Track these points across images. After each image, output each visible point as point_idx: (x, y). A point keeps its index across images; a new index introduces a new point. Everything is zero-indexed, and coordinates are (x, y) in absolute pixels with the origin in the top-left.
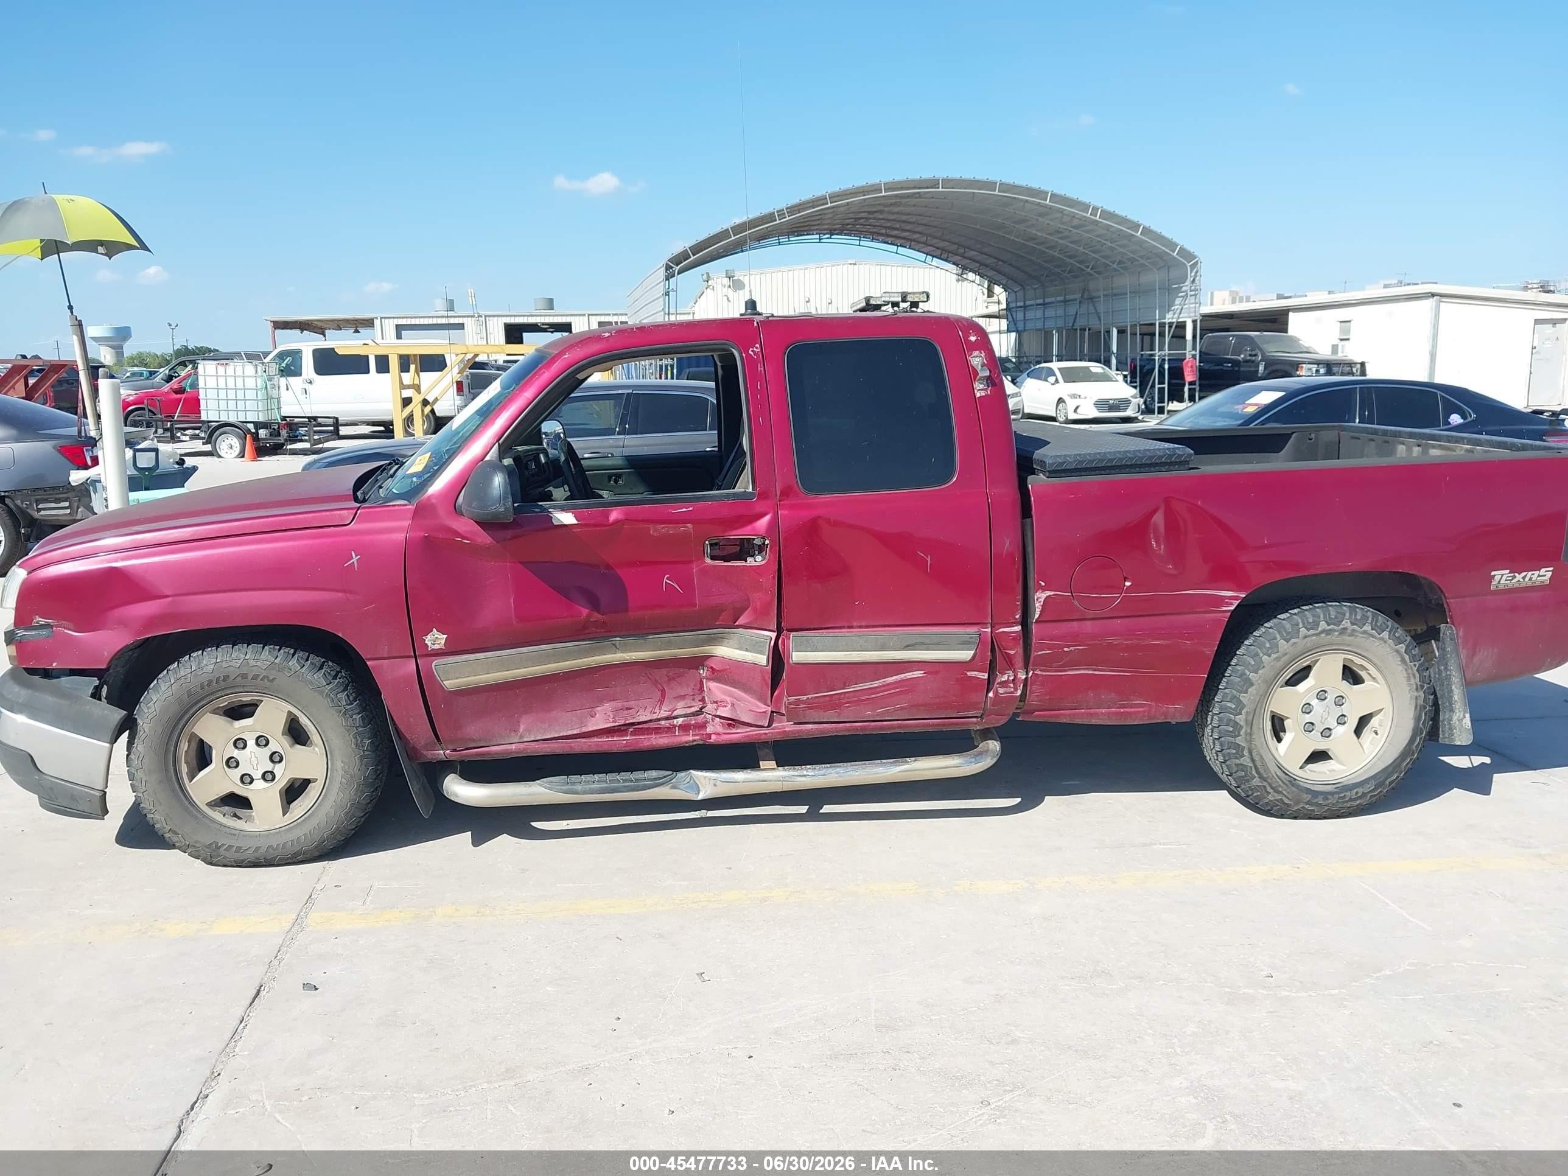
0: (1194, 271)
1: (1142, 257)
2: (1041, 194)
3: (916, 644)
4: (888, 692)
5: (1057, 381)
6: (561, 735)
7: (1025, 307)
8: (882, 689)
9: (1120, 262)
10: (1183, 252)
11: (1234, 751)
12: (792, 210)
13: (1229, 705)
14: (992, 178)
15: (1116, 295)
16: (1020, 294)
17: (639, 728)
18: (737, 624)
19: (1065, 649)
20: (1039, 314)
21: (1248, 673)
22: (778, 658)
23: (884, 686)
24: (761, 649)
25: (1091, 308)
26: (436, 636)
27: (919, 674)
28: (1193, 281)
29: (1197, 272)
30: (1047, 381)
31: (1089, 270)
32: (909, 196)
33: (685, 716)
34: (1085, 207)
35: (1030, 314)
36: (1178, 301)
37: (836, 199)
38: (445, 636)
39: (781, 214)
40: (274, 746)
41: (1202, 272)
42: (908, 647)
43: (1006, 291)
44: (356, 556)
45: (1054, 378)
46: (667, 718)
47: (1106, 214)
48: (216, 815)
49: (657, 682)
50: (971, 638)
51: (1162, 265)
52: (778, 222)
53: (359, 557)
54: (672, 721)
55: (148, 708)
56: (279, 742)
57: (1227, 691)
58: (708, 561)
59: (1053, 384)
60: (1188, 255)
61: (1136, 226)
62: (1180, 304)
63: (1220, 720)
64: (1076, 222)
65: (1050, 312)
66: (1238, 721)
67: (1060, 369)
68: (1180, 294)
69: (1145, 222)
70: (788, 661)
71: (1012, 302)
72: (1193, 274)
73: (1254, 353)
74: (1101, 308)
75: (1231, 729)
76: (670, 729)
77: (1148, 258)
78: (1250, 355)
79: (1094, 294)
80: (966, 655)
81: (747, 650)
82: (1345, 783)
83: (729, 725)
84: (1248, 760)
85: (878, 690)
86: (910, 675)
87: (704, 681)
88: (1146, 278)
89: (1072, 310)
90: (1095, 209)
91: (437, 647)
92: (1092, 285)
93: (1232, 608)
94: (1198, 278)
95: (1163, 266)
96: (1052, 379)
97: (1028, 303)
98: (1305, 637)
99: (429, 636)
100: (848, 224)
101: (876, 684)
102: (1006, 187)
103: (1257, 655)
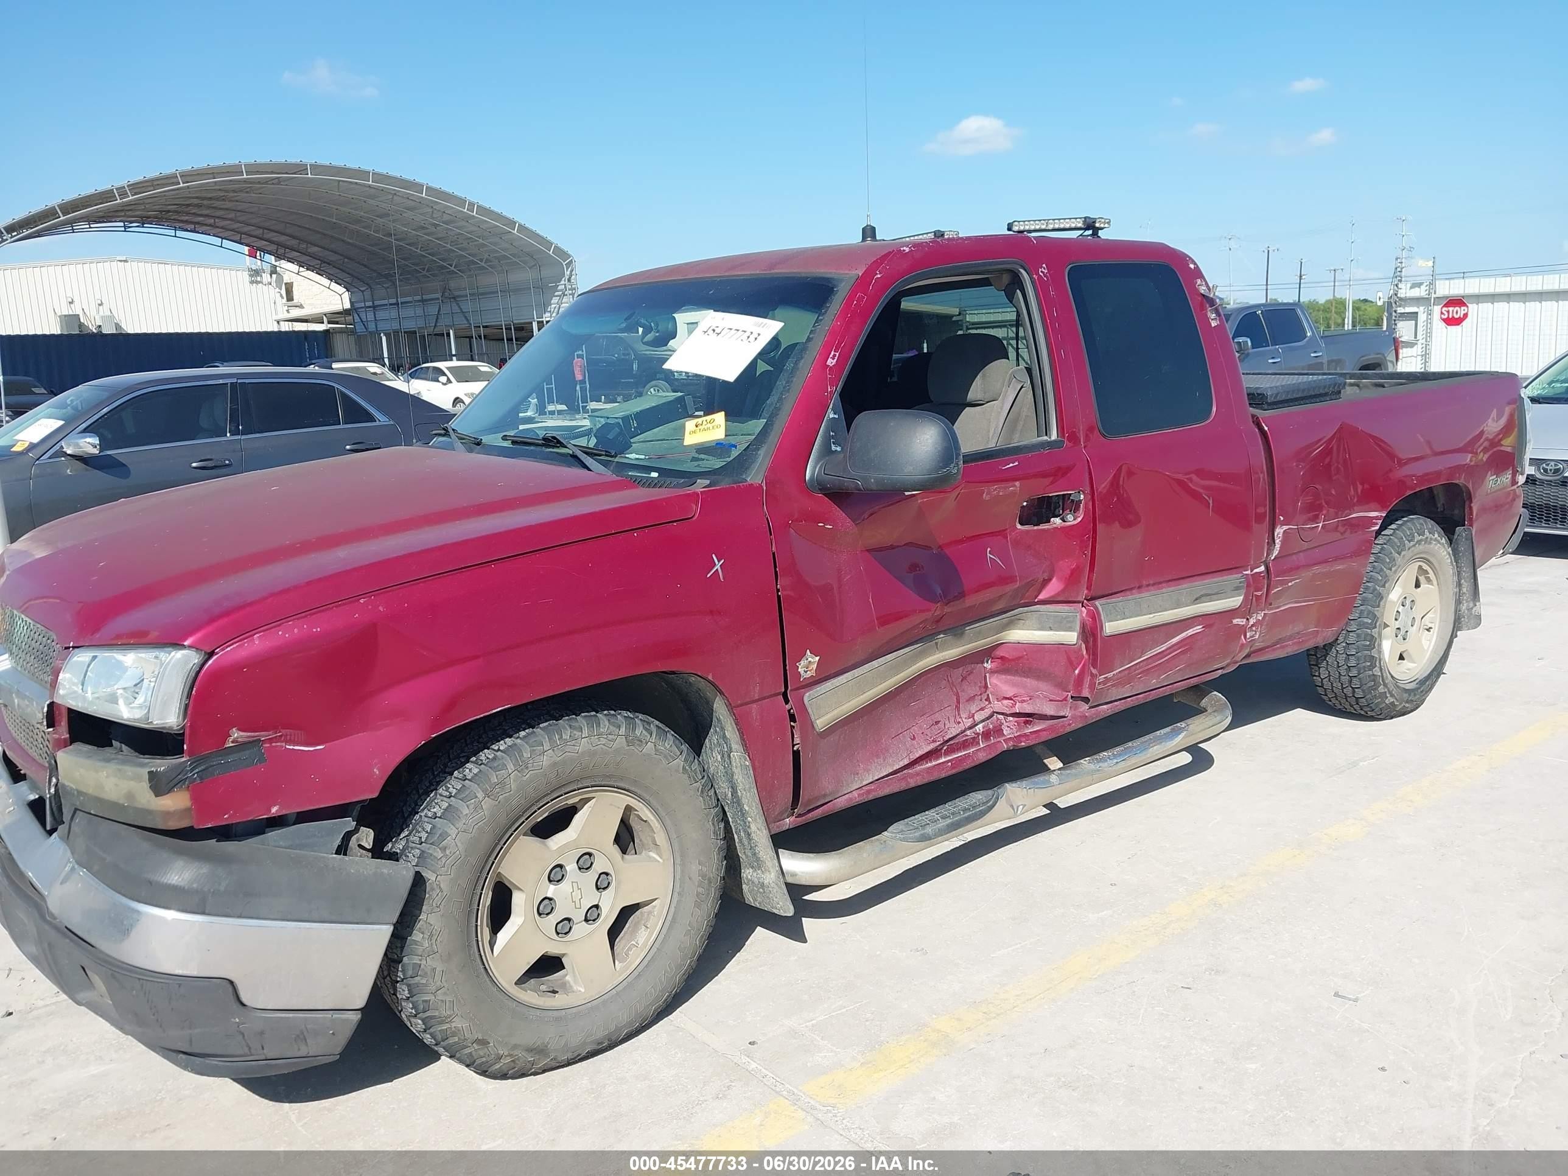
0: (570, 269)
1: (514, 255)
2: (418, 187)
3: (1202, 596)
4: (1170, 656)
5: (449, 382)
6: (895, 769)
7: (374, 307)
8: (1168, 651)
9: (487, 261)
10: (559, 251)
11: (1369, 664)
12: (136, 187)
13: (1366, 620)
14: (365, 167)
15: (482, 294)
16: (368, 294)
17: (951, 745)
18: (1041, 597)
19: (1290, 584)
20: (394, 313)
21: (1378, 588)
22: (1090, 632)
23: (1170, 648)
24: (1069, 625)
25: (456, 309)
26: (810, 659)
27: (1198, 629)
28: (569, 280)
29: (572, 271)
30: (438, 381)
31: (452, 268)
32: (266, 182)
33: (983, 721)
34: (462, 202)
35: (381, 315)
36: (555, 300)
37: (189, 179)
38: (817, 658)
39: (122, 192)
40: (600, 865)
41: (577, 270)
42: (1197, 600)
43: (348, 290)
44: (719, 561)
45: (445, 378)
46: (970, 728)
47: (483, 210)
48: (529, 996)
49: (953, 685)
50: (1240, 583)
51: (533, 264)
52: (119, 201)
53: (722, 561)
54: (974, 729)
55: (444, 849)
56: (608, 857)
57: (1361, 607)
58: (1019, 526)
59: (444, 384)
60: (564, 255)
61: (512, 223)
62: (557, 303)
63: (1358, 636)
64: (446, 218)
65: (405, 313)
66: (1373, 634)
67: (448, 368)
68: (556, 294)
69: (520, 219)
70: (1101, 634)
71: (356, 302)
72: (568, 273)
73: (626, 352)
74: (468, 306)
75: (1368, 643)
76: (974, 741)
77: (519, 257)
78: (624, 354)
79: (457, 293)
80: (1236, 601)
81: (1051, 629)
82: (1420, 678)
83: (1026, 722)
84: (1379, 670)
85: (1165, 653)
86: (1190, 632)
87: (987, 675)
88: (517, 277)
89: (433, 310)
90: (472, 204)
91: (809, 674)
92: (452, 284)
93: (1377, 528)
94: (573, 277)
95: (534, 266)
96: (443, 379)
97: (377, 303)
98: (1409, 549)
99: (802, 662)
100: (169, 211)
101: (1164, 647)
102: (379, 177)
103: (1382, 570)
